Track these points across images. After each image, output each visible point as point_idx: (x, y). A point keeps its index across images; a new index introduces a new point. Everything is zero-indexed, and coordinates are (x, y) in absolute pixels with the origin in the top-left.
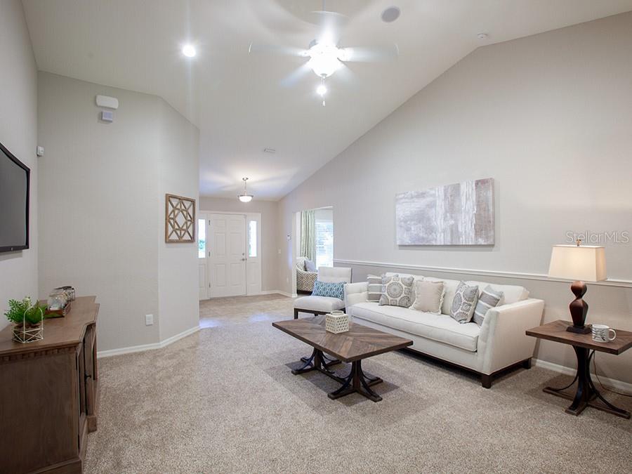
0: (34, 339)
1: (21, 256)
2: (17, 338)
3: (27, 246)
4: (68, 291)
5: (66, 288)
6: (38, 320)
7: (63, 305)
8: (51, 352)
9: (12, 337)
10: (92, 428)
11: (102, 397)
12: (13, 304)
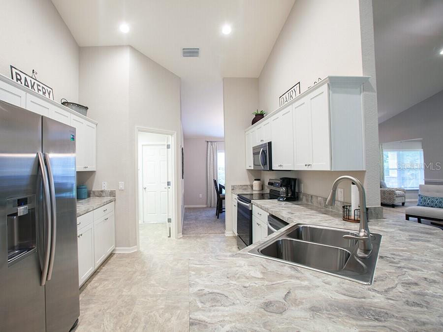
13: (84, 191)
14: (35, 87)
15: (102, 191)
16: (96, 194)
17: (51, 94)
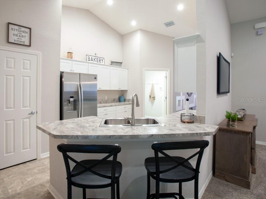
0: (234, 126)
1: (227, 96)
2: (228, 125)
3: (229, 92)
4: (244, 111)
5: (244, 110)
6: (235, 120)
7: (242, 116)
8: (240, 133)
9: (226, 124)
10: (254, 172)
11: (257, 161)
12: (227, 112)
13: (122, 99)
14: (96, 60)
15: (129, 99)
16: (128, 100)
17: (103, 60)
